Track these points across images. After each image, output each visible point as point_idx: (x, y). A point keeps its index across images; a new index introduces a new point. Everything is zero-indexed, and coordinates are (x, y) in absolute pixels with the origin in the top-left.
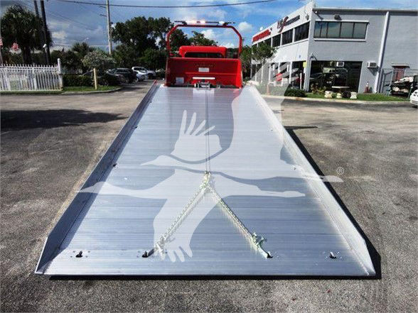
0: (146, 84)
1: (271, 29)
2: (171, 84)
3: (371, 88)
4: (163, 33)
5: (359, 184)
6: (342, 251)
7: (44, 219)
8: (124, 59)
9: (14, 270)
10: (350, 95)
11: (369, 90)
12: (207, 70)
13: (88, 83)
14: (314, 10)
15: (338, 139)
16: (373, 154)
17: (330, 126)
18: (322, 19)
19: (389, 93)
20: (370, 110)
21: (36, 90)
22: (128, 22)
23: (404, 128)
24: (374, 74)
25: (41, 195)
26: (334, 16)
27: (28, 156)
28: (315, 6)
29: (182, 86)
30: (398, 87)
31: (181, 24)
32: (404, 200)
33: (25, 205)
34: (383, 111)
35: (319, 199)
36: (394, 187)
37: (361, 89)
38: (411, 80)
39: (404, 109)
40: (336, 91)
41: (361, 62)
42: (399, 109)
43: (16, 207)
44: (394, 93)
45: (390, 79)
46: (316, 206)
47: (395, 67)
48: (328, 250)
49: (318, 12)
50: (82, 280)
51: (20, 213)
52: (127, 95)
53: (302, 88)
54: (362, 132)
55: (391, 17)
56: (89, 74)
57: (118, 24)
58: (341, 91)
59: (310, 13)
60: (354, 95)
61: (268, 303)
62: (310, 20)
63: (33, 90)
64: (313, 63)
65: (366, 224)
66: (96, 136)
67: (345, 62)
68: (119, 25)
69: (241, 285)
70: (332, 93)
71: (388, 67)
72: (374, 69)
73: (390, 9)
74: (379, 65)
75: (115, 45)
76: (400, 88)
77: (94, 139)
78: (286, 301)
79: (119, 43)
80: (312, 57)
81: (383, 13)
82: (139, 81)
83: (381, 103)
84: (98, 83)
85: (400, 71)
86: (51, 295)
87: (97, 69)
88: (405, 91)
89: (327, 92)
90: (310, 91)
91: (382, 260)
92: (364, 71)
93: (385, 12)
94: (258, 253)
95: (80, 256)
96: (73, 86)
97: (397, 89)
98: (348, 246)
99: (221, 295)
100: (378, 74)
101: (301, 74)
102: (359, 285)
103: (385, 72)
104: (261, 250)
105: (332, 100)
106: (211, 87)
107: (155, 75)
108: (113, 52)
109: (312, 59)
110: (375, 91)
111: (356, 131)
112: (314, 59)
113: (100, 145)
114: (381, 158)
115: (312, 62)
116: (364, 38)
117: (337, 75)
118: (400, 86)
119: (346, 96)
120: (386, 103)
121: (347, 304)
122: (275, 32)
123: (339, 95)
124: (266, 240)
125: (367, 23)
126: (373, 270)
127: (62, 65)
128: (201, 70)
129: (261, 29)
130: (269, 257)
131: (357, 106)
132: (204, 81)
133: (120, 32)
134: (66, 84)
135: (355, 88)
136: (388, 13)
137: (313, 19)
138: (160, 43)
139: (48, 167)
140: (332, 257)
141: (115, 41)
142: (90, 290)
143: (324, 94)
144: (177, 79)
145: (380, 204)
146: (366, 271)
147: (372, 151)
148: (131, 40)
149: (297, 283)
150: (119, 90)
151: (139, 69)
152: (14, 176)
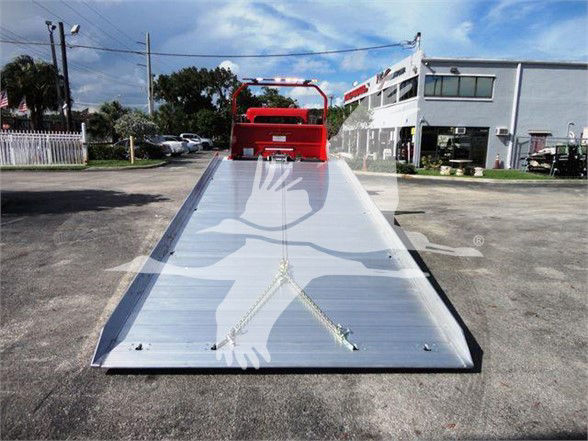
0: (200, 158)
1: (369, 84)
2: (237, 156)
3: (502, 163)
4: (223, 88)
5: (471, 278)
6: (439, 343)
7: (88, 316)
8: (170, 123)
9: (64, 365)
10: (474, 171)
11: (500, 165)
12: (283, 139)
13: (121, 155)
14: (423, 62)
15: (452, 226)
16: (494, 245)
17: (444, 211)
18: (434, 72)
19: (527, 169)
20: (499, 191)
21: (50, 164)
22: (175, 75)
23: (540, 213)
24: (506, 144)
25: (80, 290)
26: (450, 68)
27: (55, 248)
28: (424, 55)
29: (251, 159)
30: (537, 161)
31: (250, 81)
32: (523, 295)
33: (63, 302)
34: (516, 192)
35: (416, 290)
36: (514, 281)
37: (490, 163)
38: (553, 151)
39: (543, 190)
40: (455, 166)
41: (488, 128)
42: (538, 189)
43: (52, 303)
44: (532, 169)
45: (526, 150)
46: (413, 297)
47: (533, 135)
48: (422, 343)
49: (429, 64)
50: (144, 374)
51: (59, 309)
52: (175, 171)
53: (411, 161)
54: (484, 218)
55: (525, 70)
56: (123, 143)
57: (161, 77)
58: (463, 165)
59: (419, 65)
60: (479, 171)
61: (352, 394)
62: (418, 73)
63: (46, 165)
64: (425, 129)
65: (473, 320)
66: (140, 223)
67: (467, 128)
68: (163, 79)
69: (324, 378)
70: (450, 168)
71: (523, 134)
72: (505, 137)
73: (523, 60)
74: (512, 132)
75: (157, 105)
76: (540, 162)
77: (137, 226)
78: (372, 393)
79: (163, 102)
80: (422, 121)
81: (513, 65)
82: (190, 152)
83: (514, 181)
84: (136, 155)
85: (539, 139)
86: (110, 389)
87: (134, 136)
88: (546, 166)
89: (443, 167)
90: (422, 166)
91: (484, 355)
92: (493, 140)
93: (517, 64)
94: (343, 345)
95: (139, 348)
96: (100, 159)
97: (535, 164)
98: (446, 339)
99: (300, 388)
100: (511, 143)
101: (409, 144)
102: (455, 378)
103: (521, 141)
104: (345, 342)
105: (450, 178)
106: (289, 160)
107: (211, 144)
108: (155, 114)
109: (423, 124)
110: (508, 166)
111: (477, 216)
112: (425, 124)
113: (146, 234)
114: (503, 249)
115: (423, 127)
116: (491, 97)
117: (458, 145)
118: (539, 159)
119: (469, 173)
120: (521, 181)
121: (439, 395)
122: (374, 89)
123: (459, 172)
124: (352, 333)
125: (494, 78)
126: (471, 362)
127: (87, 131)
128: (275, 139)
129: (355, 84)
130: (355, 349)
131: (483, 186)
132: (279, 152)
133: (164, 87)
134: (91, 156)
135: (481, 162)
136: (519, 65)
137: (422, 72)
138: (219, 101)
139: (83, 259)
140: (426, 349)
141: (157, 99)
142: (154, 384)
143: (439, 169)
144: (245, 150)
145: (493, 300)
146: (463, 363)
147: (493, 241)
148: (179, 99)
149: (386, 377)
150: (163, 165)
151: (191, 137)
152: (42, 269)
